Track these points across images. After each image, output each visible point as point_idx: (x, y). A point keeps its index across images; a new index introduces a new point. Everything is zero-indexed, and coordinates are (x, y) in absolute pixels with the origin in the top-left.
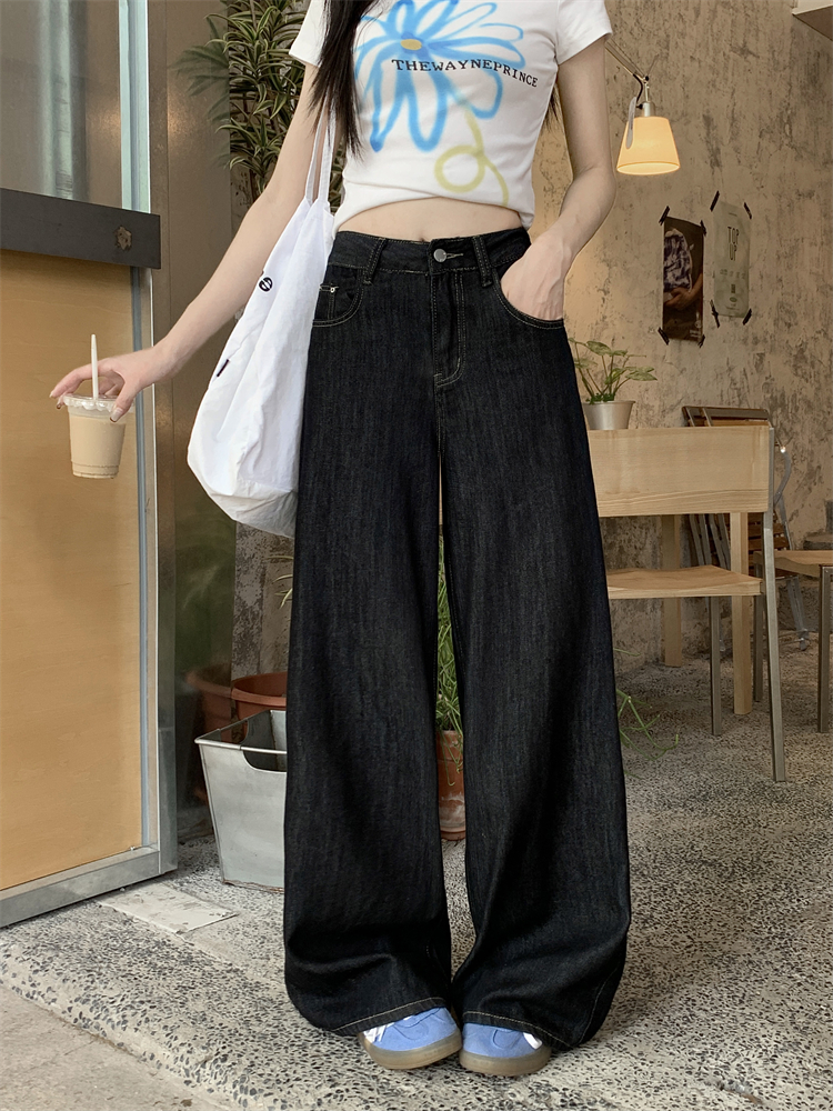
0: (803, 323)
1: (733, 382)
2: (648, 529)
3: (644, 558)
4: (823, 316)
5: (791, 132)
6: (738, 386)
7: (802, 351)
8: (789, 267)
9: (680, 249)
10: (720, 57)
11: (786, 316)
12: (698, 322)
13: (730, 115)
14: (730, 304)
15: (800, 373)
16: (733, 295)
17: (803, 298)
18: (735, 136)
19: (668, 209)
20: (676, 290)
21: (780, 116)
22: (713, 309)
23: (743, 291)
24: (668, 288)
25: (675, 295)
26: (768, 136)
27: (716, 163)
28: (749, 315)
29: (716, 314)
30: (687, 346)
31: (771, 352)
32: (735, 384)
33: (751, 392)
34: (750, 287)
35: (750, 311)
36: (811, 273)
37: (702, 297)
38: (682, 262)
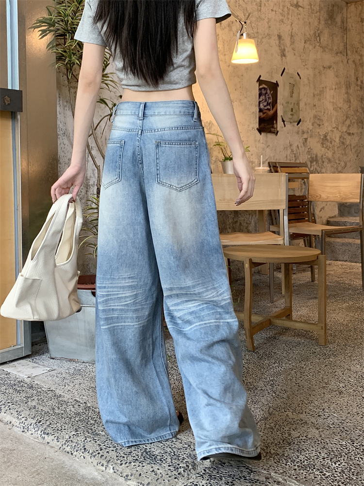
0: (326, 124)
1: (292, 151)
2: (253, 215)
3: (251, 228)
4: (336, 121)
5: (320, 40)
6: (295, 152)
7: (325, 136)
8: (319, 100)
9: (266, 93)
10: (286, 9)
11: (318, 121)
12: (275, 125)
13: (290, 34)
14: (290, 116)
15: (324, 146)
16: (292, 113)
17: (326, 113)
18: (292, 43)
19: (260, 76)
20: (264, 111)
21: (315, 33)
22: (282, 119)
24: (260, 110)
25: (264, 113)
26: (309, 42)
27: (283, 55)
28: (300, 121)
29: (284, 121)
30: (270, 136)
31: (310, 137)
32: (293, 152)
33: (301, 155)
34: (300, 109)
35: (300, 119)
36: (330, 102)
37: (277, 114)
38: (267, 99)
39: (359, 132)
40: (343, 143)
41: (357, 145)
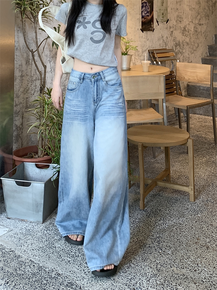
0: (185, 20)
4: (191, 17)
7: (185, 28)
8: (180, 5)
9: (146, 5)
11: (179, 19)
12: (152, 25)
14: (162, 18)
15: (184, 34)
16: (163, 16)
17: (185, 13)
20: (145, 17)
22: (157, 21)
23: (166, 14)
24: (143, 17)
25: (145, 19)
28: (168, 20)
29: (157, 22)
30: (149, 33)
31: (175, 30)
32: (164, 41)
33: (169, 42)
34: (168, 13)
35: (168, 19)
36: (187, 5)
37: (153, 18)
38: (147, 9)
39: (206, 22)
40: (196, 31)
41: (205, 31)
